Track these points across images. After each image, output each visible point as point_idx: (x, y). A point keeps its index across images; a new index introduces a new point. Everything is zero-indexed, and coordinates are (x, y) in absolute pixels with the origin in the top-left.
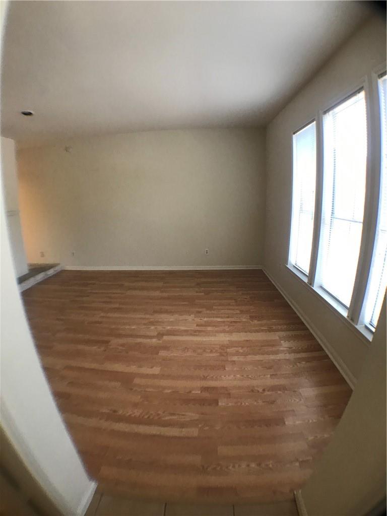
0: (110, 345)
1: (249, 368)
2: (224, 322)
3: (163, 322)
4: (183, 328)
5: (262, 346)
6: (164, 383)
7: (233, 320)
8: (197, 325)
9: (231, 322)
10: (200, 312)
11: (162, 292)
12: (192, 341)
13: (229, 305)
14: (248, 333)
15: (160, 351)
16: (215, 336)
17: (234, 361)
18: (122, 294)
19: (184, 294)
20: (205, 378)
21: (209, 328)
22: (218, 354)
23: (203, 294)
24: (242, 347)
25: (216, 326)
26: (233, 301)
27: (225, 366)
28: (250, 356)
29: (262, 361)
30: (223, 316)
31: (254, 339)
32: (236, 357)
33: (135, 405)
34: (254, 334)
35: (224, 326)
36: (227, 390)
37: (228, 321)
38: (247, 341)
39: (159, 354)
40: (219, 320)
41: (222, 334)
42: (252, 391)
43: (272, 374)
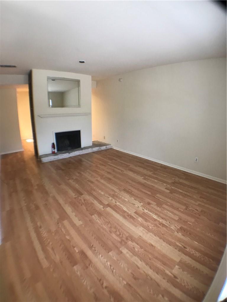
0: (80, 197)
1: (123, 265)
2: (155, 220)
3: (120, 198)
4: (125, 209)
5: (156, 258)
6: (73, 232)
7: (164, 222)
8: (136, 213)
9: (161, 224)
10: (149, 204)
11: (145, 179)
12: (118, 220)
13: (177, 209)
14: (161, 241)
15: (95, 215)
16: (136, 226)
17: (121, 252)
18: (122, 171)
19: (156, 186)
20: (91, 247)
21: (140, 219)
22: (119, 240)
23: (168, 191)
24: (141, 247)
25: (146, 220)
26: (184, 207)
27: (112, 250)
28: (137, 258)
29: (139, 268)
30: (161, 215)
31: (159, 248)
32: (127, 251)
33: (49, 231)
34: (164, 244)
35: (152, 224)
36: (89, 265)
37: (159, 221)
38: (152, 245)
39: (93, 216)
40: (155, 217)
41: (141, 229)
42: (100, 280)
43: (130, 283)
